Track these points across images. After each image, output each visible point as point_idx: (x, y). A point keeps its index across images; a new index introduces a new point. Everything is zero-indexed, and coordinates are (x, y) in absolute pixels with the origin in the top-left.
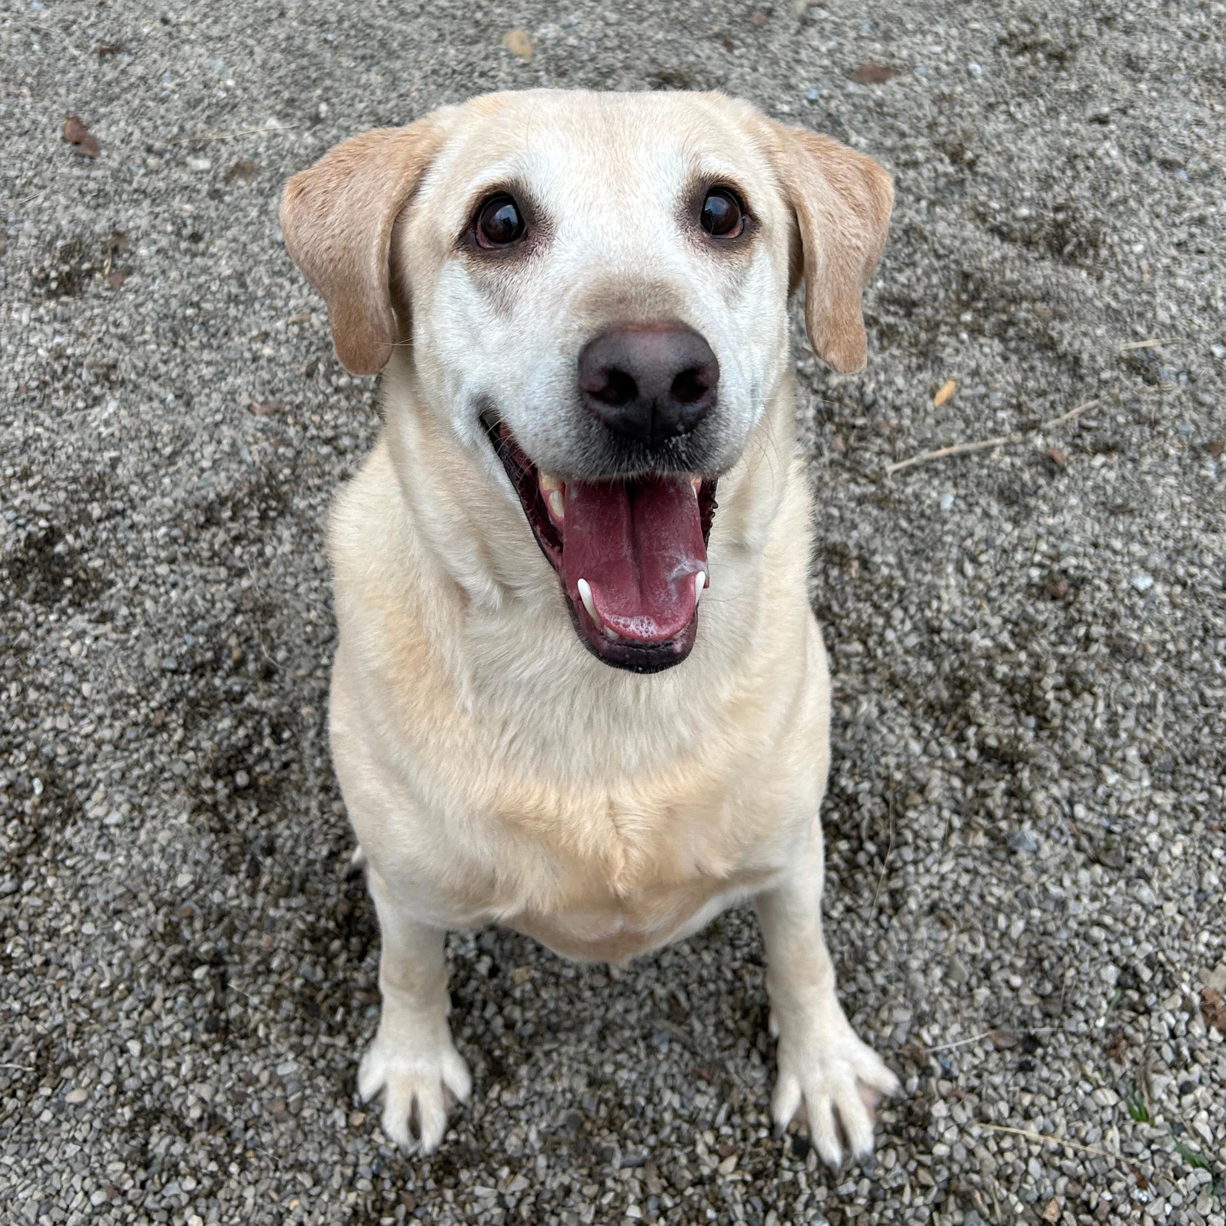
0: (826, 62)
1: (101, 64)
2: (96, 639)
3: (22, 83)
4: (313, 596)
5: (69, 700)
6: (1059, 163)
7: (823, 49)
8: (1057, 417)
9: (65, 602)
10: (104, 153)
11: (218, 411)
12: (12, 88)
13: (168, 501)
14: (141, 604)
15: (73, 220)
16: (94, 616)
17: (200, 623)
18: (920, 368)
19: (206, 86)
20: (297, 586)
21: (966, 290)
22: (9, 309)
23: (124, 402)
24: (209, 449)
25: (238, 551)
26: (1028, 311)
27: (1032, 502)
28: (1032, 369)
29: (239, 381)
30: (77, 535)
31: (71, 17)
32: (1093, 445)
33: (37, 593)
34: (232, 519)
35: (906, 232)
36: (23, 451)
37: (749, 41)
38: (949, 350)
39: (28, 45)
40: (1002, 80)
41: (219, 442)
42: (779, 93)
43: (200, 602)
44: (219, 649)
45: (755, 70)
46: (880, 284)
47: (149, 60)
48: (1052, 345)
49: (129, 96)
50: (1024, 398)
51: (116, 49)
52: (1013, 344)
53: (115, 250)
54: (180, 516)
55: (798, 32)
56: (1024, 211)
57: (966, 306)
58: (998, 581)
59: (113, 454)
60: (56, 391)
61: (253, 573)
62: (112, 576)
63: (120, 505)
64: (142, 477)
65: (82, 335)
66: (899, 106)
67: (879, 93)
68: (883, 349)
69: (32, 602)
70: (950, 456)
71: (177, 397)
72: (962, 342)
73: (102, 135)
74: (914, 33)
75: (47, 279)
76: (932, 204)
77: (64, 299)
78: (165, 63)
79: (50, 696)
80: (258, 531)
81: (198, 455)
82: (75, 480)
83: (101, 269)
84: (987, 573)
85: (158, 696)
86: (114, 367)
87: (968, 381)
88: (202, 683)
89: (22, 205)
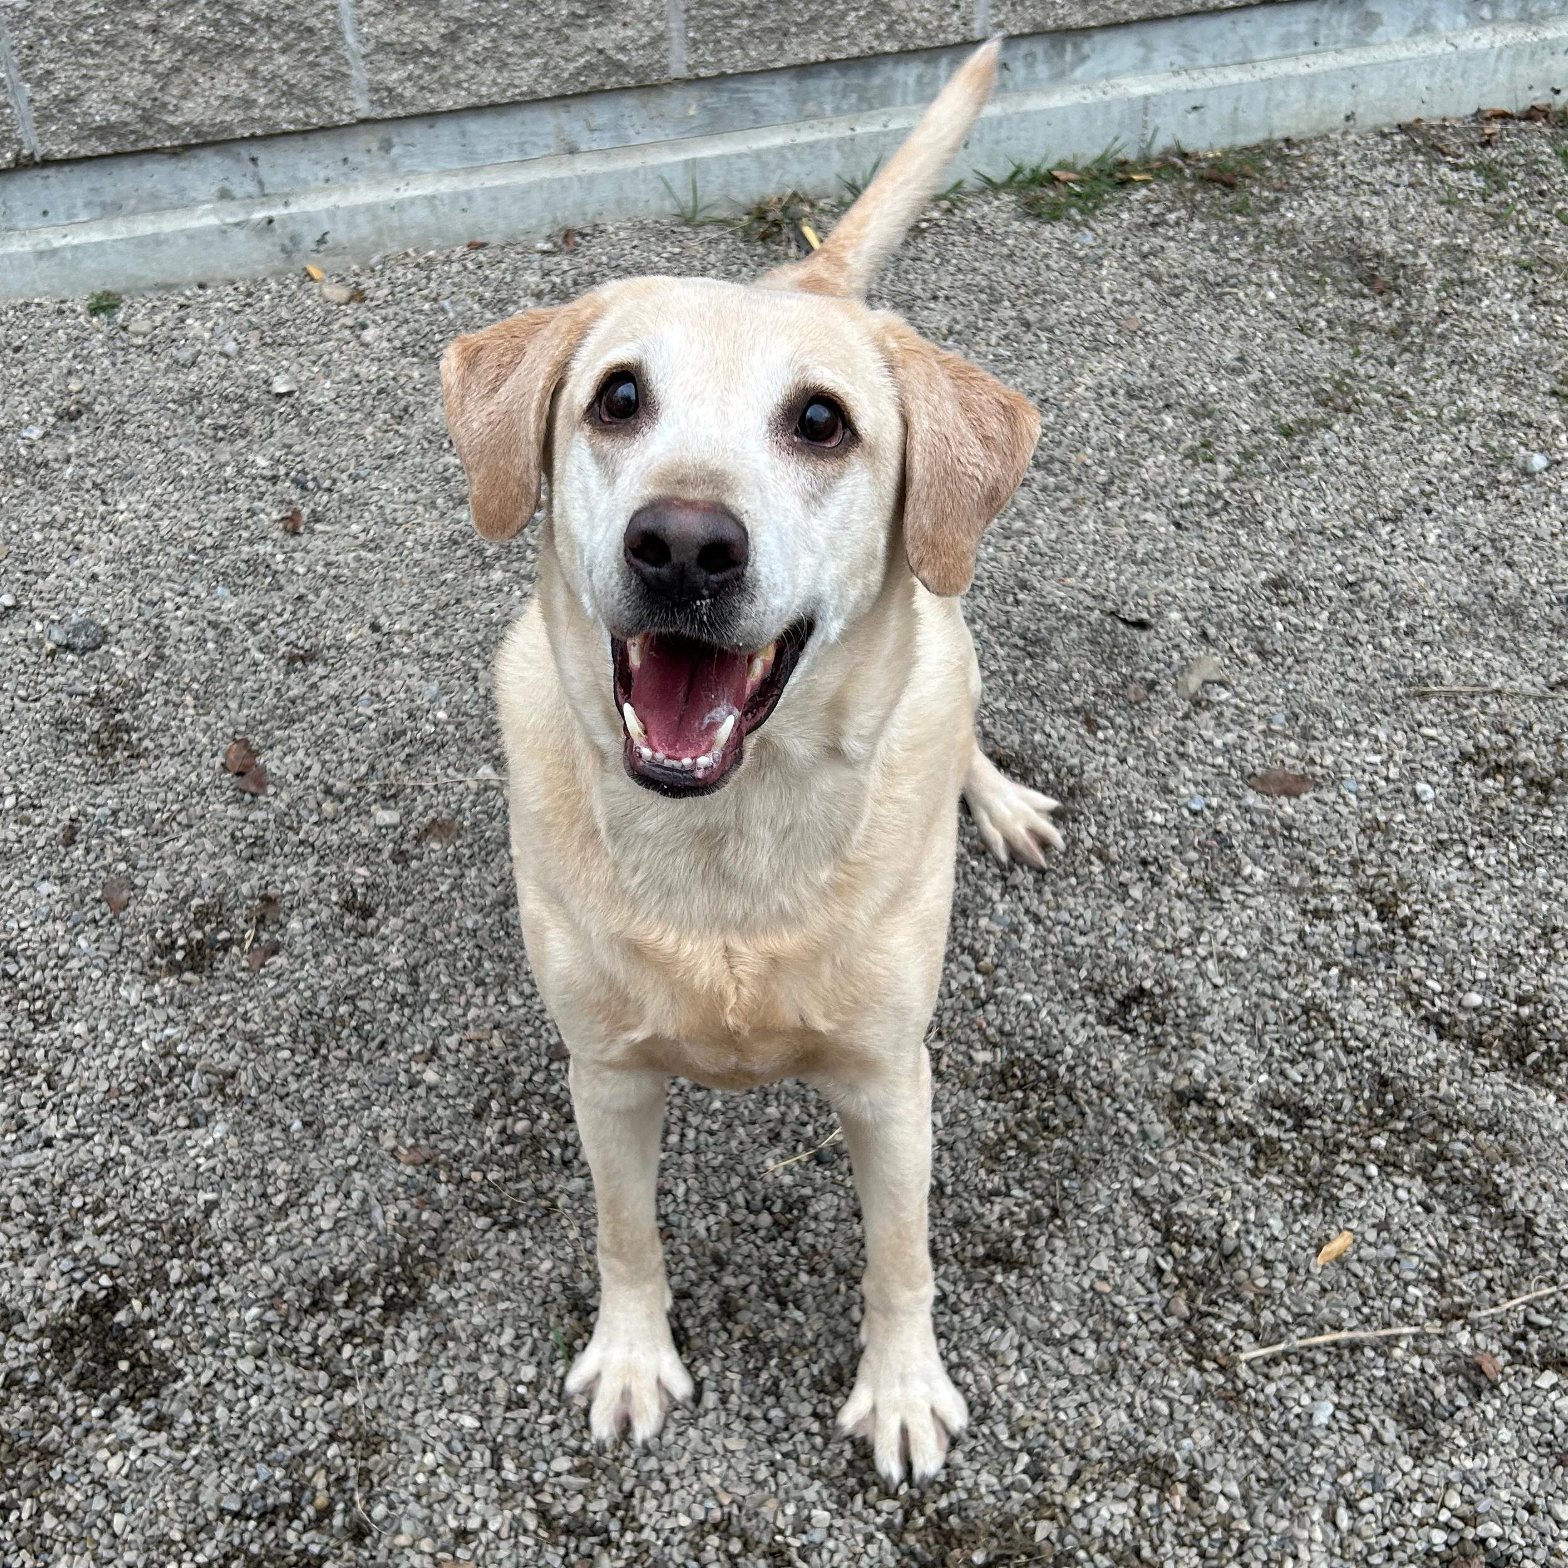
0: (1219, 760)
1: (287, 674)
2: (145, 1453)
3: (187, 689)
4: (434, 1431)
5: (96, 1534)
6: (1529, 935)
7: (1218, 743)
8: (1496, 1304)
9: (115, 1393)
10: (271, 790)
11: (352, 1151)
12: (173, 696)
13: (267, 1271)
14: (212, 1409)
15: (219, 875)
16: (147, 1419)
17: (281, 1448)
18: (1305, 1207)
19: (411, 716)
20: (415, 1412)
21: (1382, 1103)
22: (118, 981)
23: (238, 1128)
24: (332, 1204)
25: (347, 1351)
26: (1466, 1143)
27: (1445, 1429)
28: (1465, 1227)
29: (388, 1112)
30: (147, 1302)
31: (260, 611)
32: (1541, 1353)
33: (81, 1376)
34: (347, 1305)
35: (1306, 1011)
36: (99, 1177)
37: (1119, 720)
38: (1349, 1188)
39: (202, 641)
40: (1460, 811)
41: (348, 1195)
42: (1151, 795)
43: (286, 1418)
44: (299, 1489)
45: (1123, 761)
46: (1264, 1078)
47: (346, 676)
48: (1495, 1197)
49: (315, 719)
50: (1450, 1269)
51: (309, 657)
52: (1441, 1188)
53: (261, 920)
54: (280, 1293)
55: (1186, 717)
56: (1475, 999)
57: (1379, 1125)
58: (1384, 1541)
59: (211, 1196)
60: (156, 1099)
61: (361, 1386)
62: (181, 1364)
63: (206, 1269)
64: (240, 1232)
65: (202, 1028)
66: (1314, 830)
67: (1289, 810)
68: (1255, 1173)
69: (74, 1388)
70: (1335, 1344)
71: (306, 1125)
72: (1370, 1179)
73: (272, 766)
74: (1346, 734)
75: (172, 947)
76: (1346, 973)
77: (188, 976)
78: (366, 682)
79: (72, 1527)
80: (378, 1327)
81: (317, 1210)
82: (156, 1226)
83: (242, 941)
84: (1369, 1527)
85: (209, 1548)
86: (233, 1076)
87: (1371, 1235)
88: (270, 1535)
89: (159, 847)
